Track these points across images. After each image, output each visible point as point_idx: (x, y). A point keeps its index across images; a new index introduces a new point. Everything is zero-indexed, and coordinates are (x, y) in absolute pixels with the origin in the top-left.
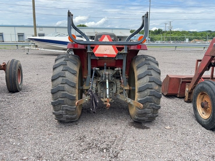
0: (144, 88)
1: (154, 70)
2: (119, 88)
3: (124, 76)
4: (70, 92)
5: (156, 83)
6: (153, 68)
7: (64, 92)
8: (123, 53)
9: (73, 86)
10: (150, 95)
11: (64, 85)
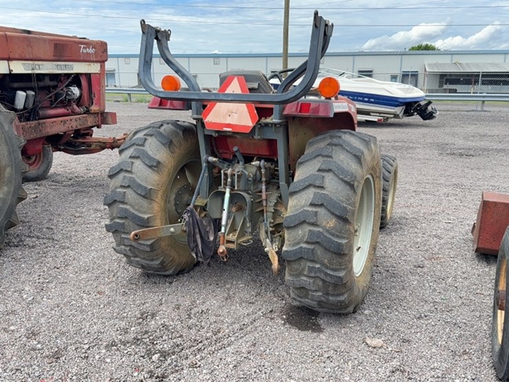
0: (296, 219)
1: (334, 173)
2: (271, 212)
3: (284, 183)
4: (136, 208)
5: (329, 211)
6: (334, 168)
7: (125, 206)
8: (272, 124)
9: (143, 194)
10: (308, 240)
11: (124, 190)
